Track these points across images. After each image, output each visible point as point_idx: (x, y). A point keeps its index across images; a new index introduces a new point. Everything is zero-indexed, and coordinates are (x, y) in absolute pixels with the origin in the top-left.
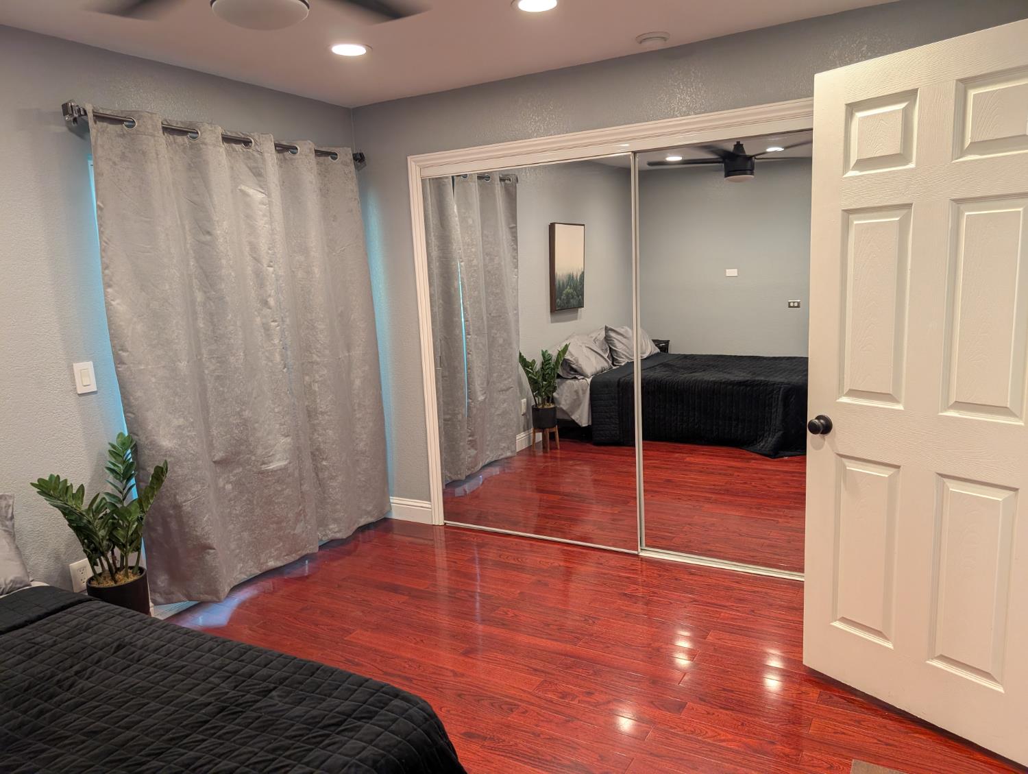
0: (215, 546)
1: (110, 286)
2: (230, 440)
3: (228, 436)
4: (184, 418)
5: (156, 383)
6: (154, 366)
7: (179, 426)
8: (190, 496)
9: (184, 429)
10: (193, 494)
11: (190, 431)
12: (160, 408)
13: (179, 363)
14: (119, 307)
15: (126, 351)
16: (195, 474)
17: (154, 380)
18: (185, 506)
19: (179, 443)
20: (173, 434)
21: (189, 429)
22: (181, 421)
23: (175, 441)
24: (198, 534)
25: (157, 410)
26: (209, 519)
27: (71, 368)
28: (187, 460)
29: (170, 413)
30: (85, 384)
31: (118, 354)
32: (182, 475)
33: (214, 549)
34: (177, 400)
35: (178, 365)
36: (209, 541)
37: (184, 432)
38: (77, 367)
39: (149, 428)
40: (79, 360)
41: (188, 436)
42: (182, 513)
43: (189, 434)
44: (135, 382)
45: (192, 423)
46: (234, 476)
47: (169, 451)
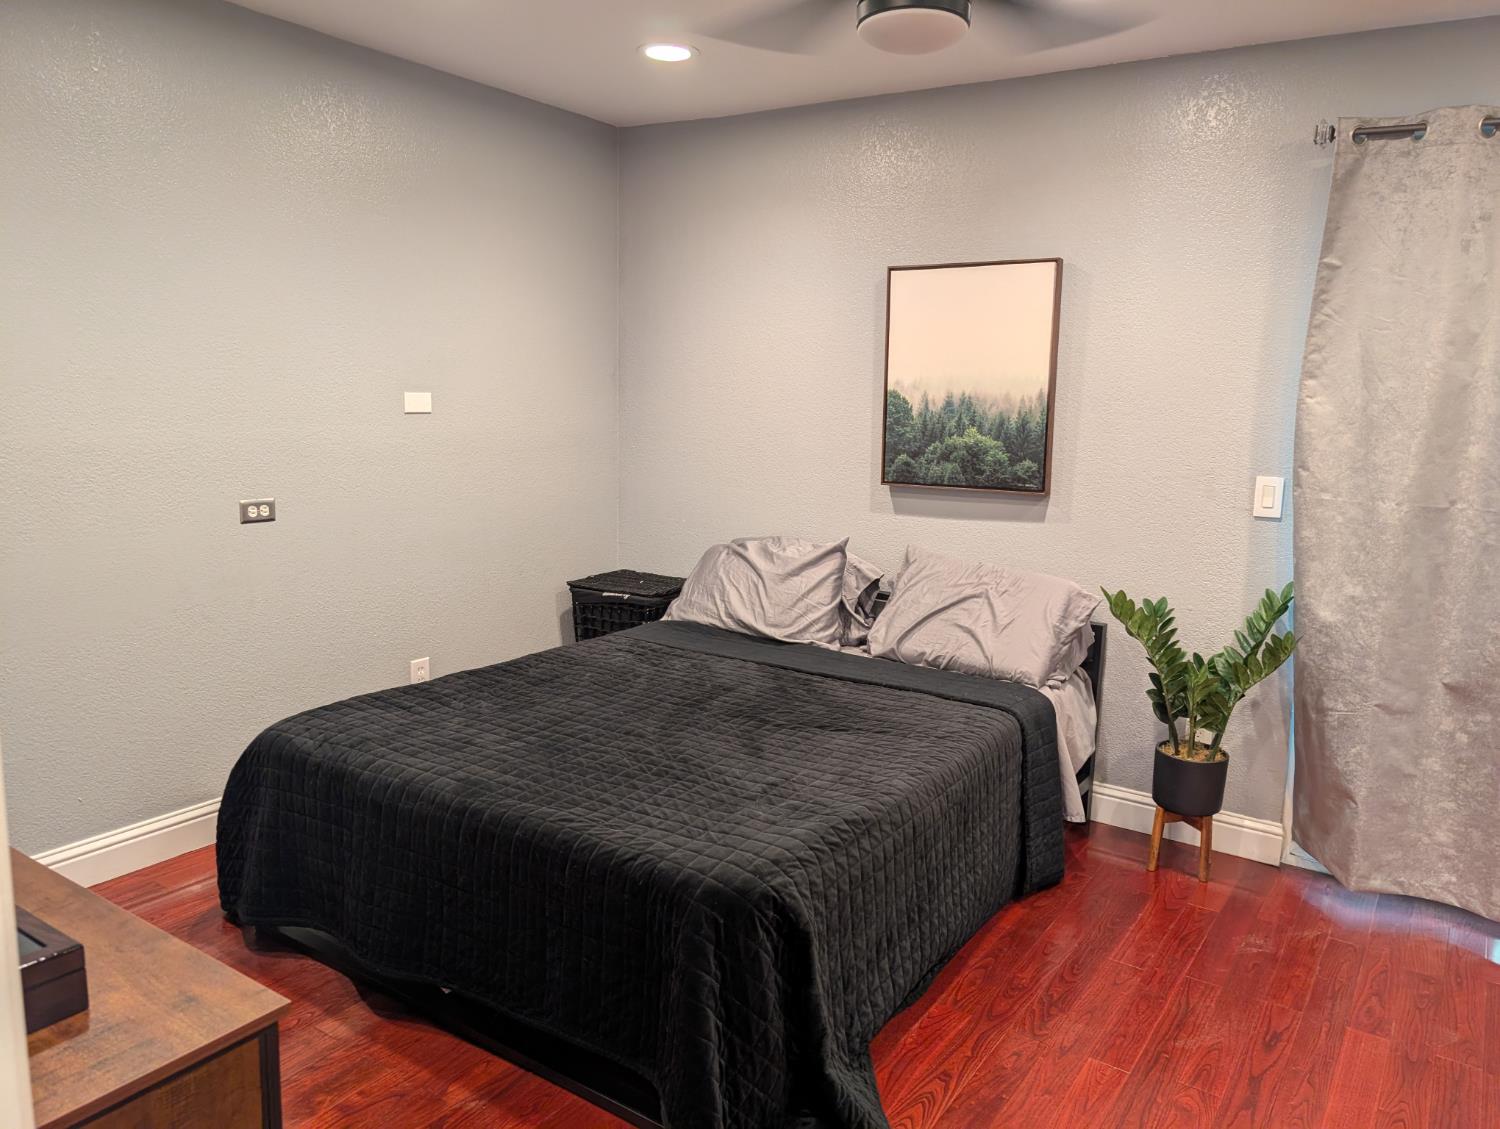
0: (1357, 799)
1: (1312, 376)
2: (1478, 659)
3: (1477, 651)
4: (1364, 587)
5: (1341, 524)
6: (1346, 499)
7: (1353, 597)
8: (1340, 706)
9: (1357, 604)
10: (1346, 704)
11: (1366, 610)
12: (1334, 562)
13: (1380, 503)
14: (1317, 406)
15: (1308, 470)
16: (1357, 677)
17: (1340, 519)
18: (1331, 716)
19: (1346, 621)
20: (1341, 605)
21: (1367, 606)
22: (1358, 591)
23: (1339, 617)
24: (1340, 767)
25: (1330, 564)
26: (1360, 754)
27: (1253, 481)
28: (1349, 651)
29: (1347, 574)
30: (1264, 505)
31: (1298, 473)
32: (1336, 670)
33: (1356, 803)
34: (1362, 557)
35: (1378, 505)
36: (1351, 787)
37: (1358, 608)
38: (1261, 480)
39: (1308, 584)
40: (1269, 472)
41: (1361, 616)
42: (1326, 724)
43: (1364, 613)
44: (1306, 515)
45: (1375, 600)
46: (1477, 724)
47: (1327, 627)
